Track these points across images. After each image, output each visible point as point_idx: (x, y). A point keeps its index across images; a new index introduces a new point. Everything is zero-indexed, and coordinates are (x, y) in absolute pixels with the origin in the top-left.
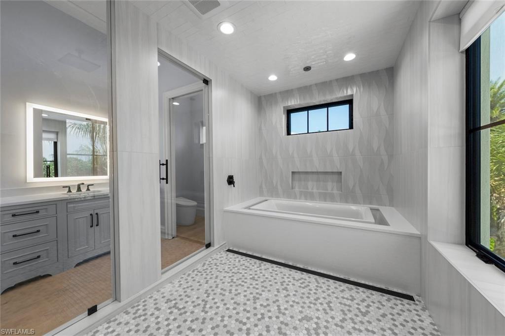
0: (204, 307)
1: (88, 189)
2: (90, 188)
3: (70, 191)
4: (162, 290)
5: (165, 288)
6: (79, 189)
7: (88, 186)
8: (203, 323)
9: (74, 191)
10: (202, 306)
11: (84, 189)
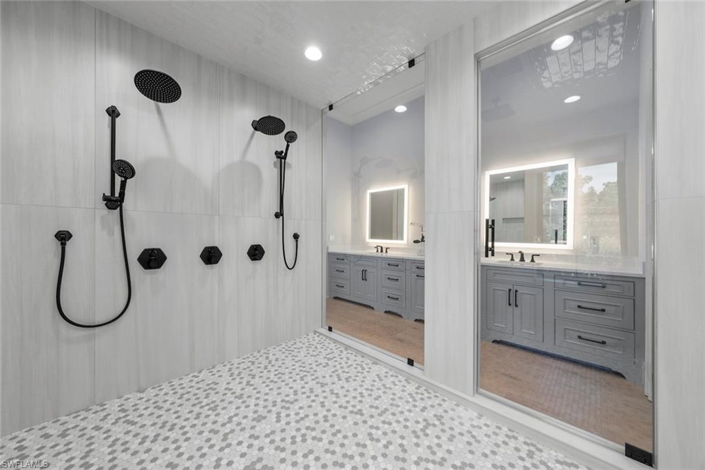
0: (427, 461)
1: (533, 261)
2: (535, 260)
3: (512, 259)
4: (461, 409)
5: (467, 410)
6: (522, 259)
7: (533, 256)
8: (397, 458)
9: (517, 259)
10: (431, 457)
11: (528, 260)
